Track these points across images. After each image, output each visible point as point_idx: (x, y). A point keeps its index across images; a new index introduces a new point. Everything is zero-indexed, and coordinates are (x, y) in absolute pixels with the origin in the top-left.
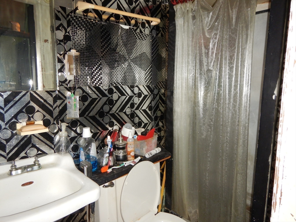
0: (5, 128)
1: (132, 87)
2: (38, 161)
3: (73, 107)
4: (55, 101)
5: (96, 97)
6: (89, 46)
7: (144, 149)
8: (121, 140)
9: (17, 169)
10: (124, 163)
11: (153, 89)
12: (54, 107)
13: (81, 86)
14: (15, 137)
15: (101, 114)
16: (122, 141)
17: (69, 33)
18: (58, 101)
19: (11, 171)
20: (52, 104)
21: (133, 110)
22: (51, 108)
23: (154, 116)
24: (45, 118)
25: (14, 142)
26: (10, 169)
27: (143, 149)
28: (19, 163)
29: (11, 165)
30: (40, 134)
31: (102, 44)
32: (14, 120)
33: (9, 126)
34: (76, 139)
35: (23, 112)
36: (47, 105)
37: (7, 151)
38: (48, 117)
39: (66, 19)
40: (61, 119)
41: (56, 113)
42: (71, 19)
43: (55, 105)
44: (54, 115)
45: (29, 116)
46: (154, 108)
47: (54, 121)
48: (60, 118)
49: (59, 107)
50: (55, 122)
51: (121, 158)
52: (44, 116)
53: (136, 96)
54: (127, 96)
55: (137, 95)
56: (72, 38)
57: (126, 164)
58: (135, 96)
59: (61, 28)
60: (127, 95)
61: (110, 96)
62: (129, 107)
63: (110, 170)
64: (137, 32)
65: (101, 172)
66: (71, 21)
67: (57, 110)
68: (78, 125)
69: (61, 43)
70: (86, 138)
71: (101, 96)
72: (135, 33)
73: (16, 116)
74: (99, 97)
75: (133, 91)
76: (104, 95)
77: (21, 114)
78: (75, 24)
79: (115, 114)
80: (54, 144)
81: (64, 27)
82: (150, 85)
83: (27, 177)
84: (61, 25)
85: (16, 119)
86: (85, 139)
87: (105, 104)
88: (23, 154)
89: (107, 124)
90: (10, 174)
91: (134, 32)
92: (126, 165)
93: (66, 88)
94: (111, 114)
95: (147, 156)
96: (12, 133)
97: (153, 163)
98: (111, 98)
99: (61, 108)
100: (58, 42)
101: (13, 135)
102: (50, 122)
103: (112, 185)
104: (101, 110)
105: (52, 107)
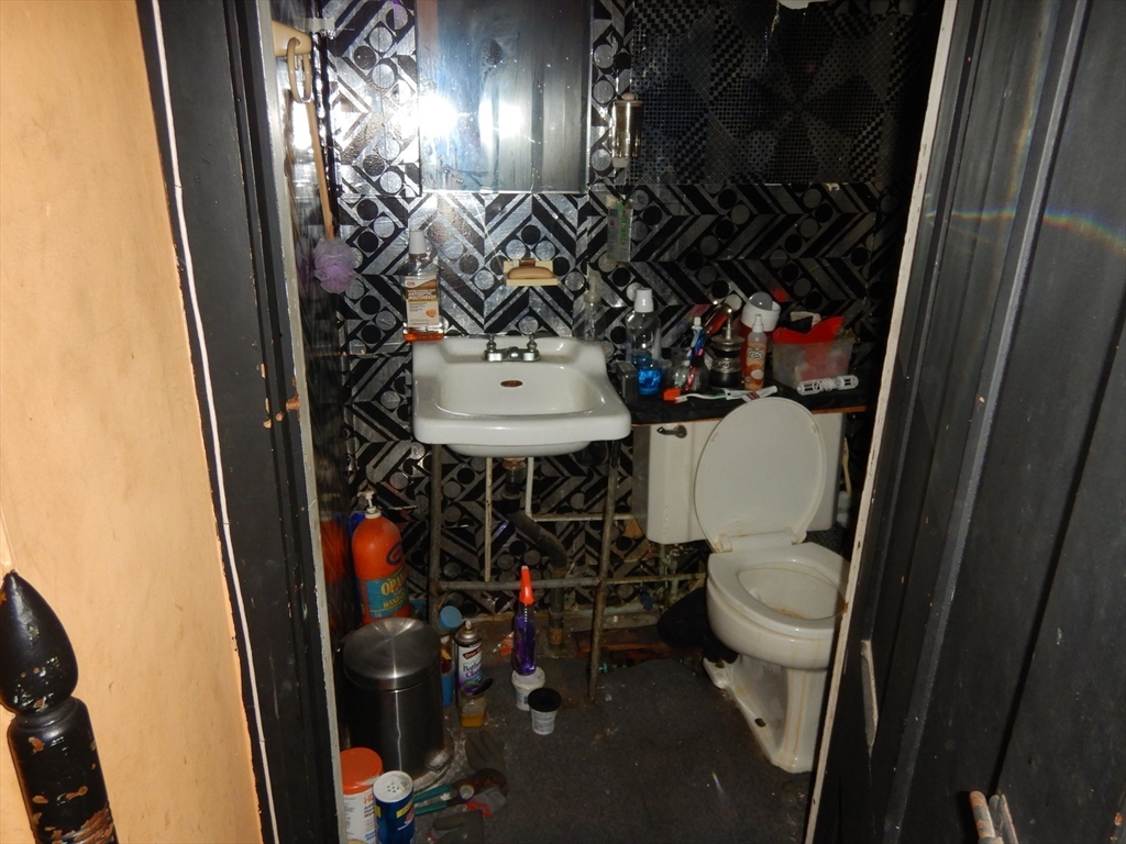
0: (484, 268)
1: (797, 190)
2: (535, 344)
3: (619, 236)
4: (581, 220)
5: (683, 212)
6: (678, 77)
7: (796, 368)
8: (729, 332)
9: (496, 351)
10: (727, 391)
11: (877, 195)
12: (578, 233)
13: (646, 183)
14: (501, 288)
15: (694, 257)
16: (732, 335)
17: (627, 48)
18: (589, 218)
19: (487, 353)
20: (575, 224)
21: (795, 256)
22: (573, 235)
23: (873, 280)
24: (559, 256)
25: (497, 298)
26: (486, 348)
27: (793, 369)
28: (503, 341)
29: (487, 341)
30: (545, 287)
31: (714, 66)
32: (500, 253)
33: (491, 265)
34: (623, 314)
35: (518, 238)
36: (565, 227)
37: (485, 313)
38: (566, 254)
39: (622, 11)
40: (592, 260)
41: (583, 245)
42: (636, 10)
43: (582, 228)
44: (577, 249)
45: (527, 248)
46: (873, 255)
47: (577, 263)
48: (590, 257)
49: (590, 232)
50: (579, 267)
51: (725, 378)
52: (557, 251)
53: (810, 217)
54: (777, 216)
55: (813, 214)
56: (633, 60)
57: (730, 394)
58: (807, 215)
59: (608, 38)
60: (778, 211)
61: (723, 212)
62: (783, 246)
63: (682, 399)
64: (837, 12)
65: (662, 399)
66: (636, 15)
67: (586, 239)
68: (632, 280)
69: (607, 76)
70: (641, 314)
71: (696, 211)
72: (828, 18)
73: (503, 246)
74: (691, 213)
75: (800, 202)
76: (706, 209)
77: (514, 242)
78: (645, 21)
79: (736, 263)
80: (574, 316)
81: (616, 34)
82: (868, 183)
83: (513, 370)
84: (611, 28)
85: (504, 251)
86: (638, 315)
87: (707, 232)
88: (512, 326)
89: (706, 287)
90: (485, 358)
91: (828, 14)
92: (729, 398)
93: (609, 187)
94: (722, 264)
95: (801, 389)
96: (496, 279)
97: (810, 410)
98: (727, 218)
99: (593, 235)
100: (601, 74)
101: (497, 284)
102: (568, 266)
103: (681, 432)
104: (695, 249)
105: (575, 231)
